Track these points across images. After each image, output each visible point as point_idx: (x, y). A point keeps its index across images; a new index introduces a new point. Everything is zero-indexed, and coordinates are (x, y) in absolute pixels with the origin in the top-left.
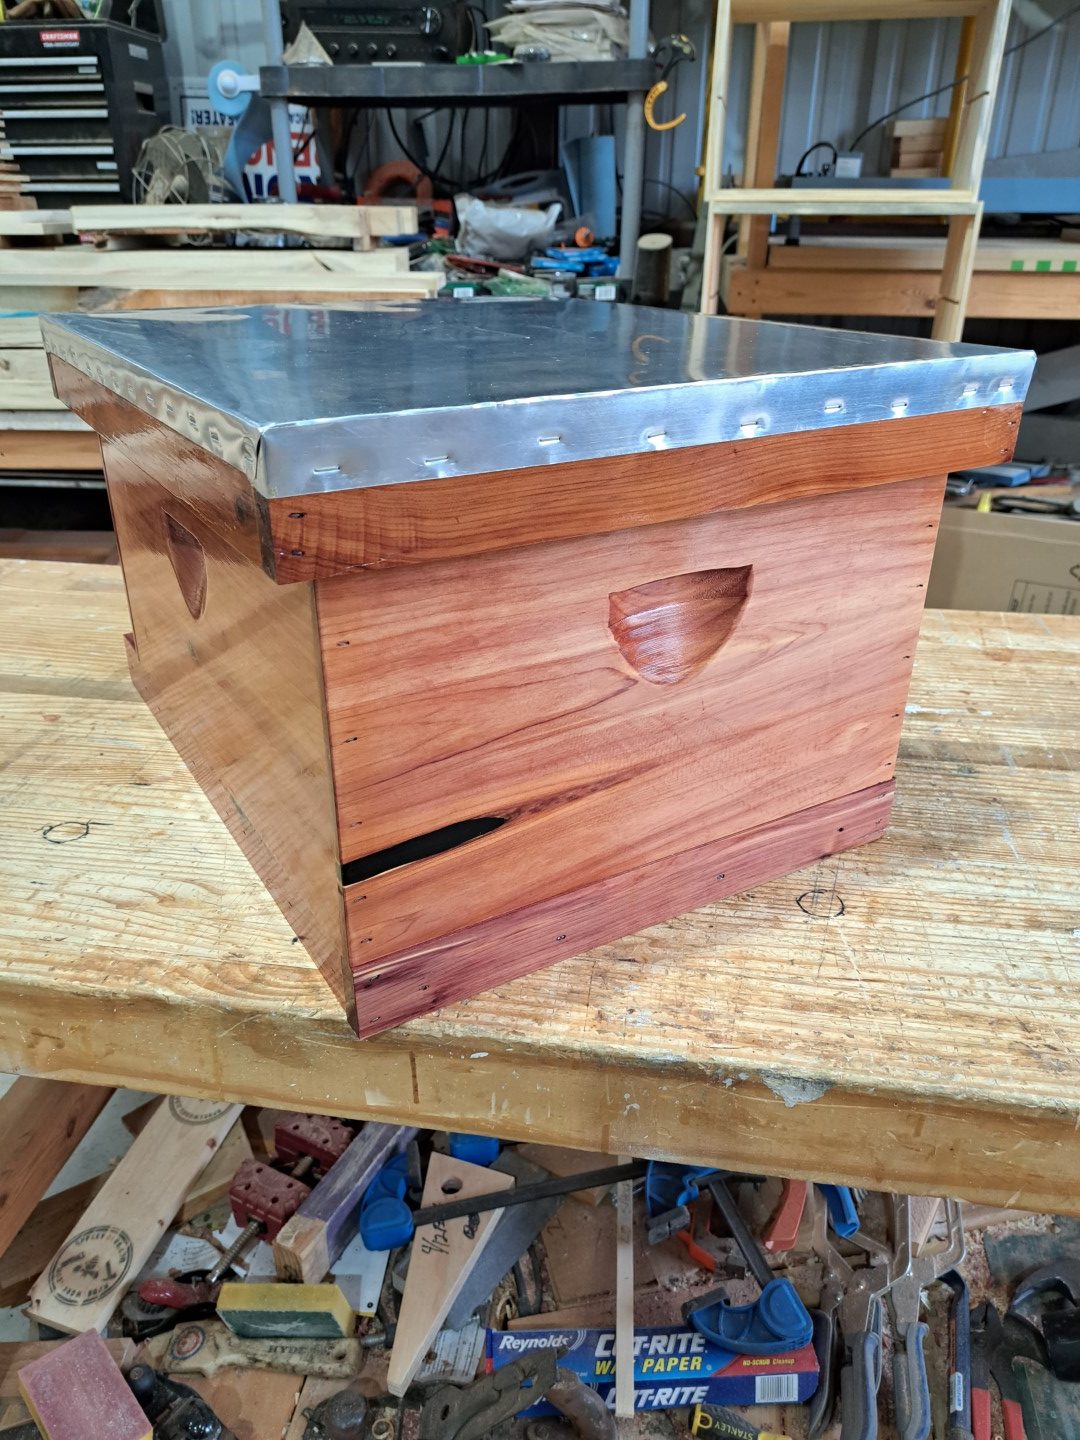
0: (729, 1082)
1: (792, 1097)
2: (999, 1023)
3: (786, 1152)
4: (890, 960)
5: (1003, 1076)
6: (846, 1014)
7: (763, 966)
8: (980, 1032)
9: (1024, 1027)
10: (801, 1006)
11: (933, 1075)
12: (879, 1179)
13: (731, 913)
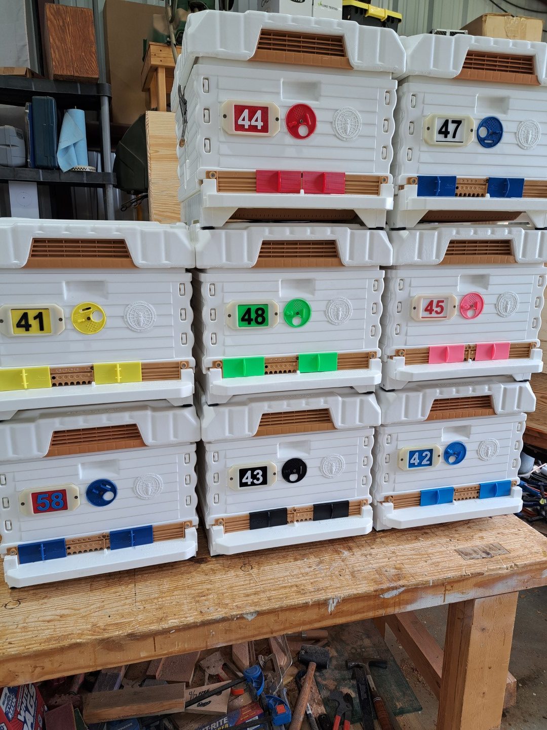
0: (235, 619)
1: (250, 618)
2: (292, 586)
3: (250, 633)
4: (265, 578)
5: (294, 599)
6: (258, 594)
7: (236, 588)
8: (287, 590)
9: (297, 586)
10: (248, 596)
11: (279, 603)
12: (272, 633)
13: (225, 576)
